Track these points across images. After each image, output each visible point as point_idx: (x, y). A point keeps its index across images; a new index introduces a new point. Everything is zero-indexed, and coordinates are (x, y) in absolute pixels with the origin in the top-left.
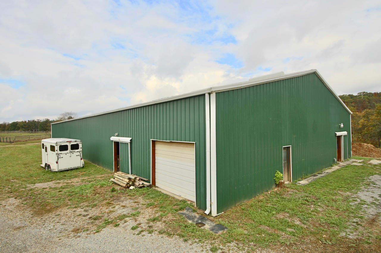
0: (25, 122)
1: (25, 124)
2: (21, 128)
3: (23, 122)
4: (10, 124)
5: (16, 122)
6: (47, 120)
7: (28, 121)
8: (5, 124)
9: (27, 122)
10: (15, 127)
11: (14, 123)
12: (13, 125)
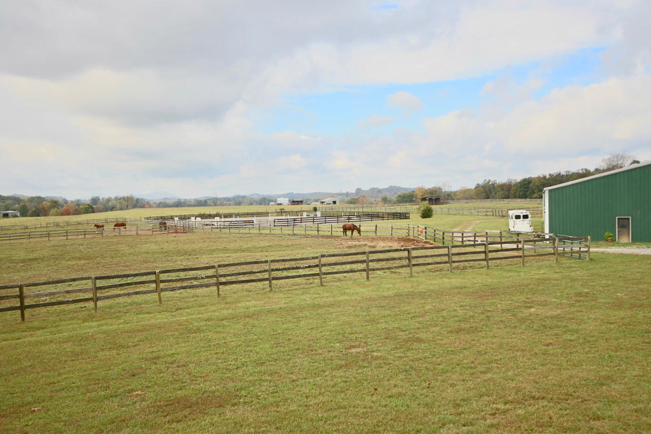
0: (544, 177)
1: (543, 182)
2: (536, 191)
3: (539, 177)
4: (518, 183)
5: (528, 177)
6: (584, 171)
7: (550, 175)
8: (511, 182)
9: (548, 177)
10: (526, 189)
11: (525, 180)
12: (524, 184)
